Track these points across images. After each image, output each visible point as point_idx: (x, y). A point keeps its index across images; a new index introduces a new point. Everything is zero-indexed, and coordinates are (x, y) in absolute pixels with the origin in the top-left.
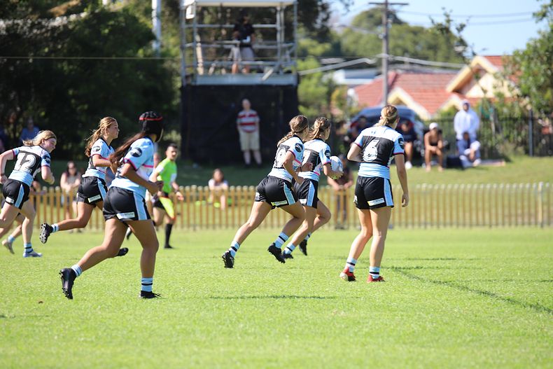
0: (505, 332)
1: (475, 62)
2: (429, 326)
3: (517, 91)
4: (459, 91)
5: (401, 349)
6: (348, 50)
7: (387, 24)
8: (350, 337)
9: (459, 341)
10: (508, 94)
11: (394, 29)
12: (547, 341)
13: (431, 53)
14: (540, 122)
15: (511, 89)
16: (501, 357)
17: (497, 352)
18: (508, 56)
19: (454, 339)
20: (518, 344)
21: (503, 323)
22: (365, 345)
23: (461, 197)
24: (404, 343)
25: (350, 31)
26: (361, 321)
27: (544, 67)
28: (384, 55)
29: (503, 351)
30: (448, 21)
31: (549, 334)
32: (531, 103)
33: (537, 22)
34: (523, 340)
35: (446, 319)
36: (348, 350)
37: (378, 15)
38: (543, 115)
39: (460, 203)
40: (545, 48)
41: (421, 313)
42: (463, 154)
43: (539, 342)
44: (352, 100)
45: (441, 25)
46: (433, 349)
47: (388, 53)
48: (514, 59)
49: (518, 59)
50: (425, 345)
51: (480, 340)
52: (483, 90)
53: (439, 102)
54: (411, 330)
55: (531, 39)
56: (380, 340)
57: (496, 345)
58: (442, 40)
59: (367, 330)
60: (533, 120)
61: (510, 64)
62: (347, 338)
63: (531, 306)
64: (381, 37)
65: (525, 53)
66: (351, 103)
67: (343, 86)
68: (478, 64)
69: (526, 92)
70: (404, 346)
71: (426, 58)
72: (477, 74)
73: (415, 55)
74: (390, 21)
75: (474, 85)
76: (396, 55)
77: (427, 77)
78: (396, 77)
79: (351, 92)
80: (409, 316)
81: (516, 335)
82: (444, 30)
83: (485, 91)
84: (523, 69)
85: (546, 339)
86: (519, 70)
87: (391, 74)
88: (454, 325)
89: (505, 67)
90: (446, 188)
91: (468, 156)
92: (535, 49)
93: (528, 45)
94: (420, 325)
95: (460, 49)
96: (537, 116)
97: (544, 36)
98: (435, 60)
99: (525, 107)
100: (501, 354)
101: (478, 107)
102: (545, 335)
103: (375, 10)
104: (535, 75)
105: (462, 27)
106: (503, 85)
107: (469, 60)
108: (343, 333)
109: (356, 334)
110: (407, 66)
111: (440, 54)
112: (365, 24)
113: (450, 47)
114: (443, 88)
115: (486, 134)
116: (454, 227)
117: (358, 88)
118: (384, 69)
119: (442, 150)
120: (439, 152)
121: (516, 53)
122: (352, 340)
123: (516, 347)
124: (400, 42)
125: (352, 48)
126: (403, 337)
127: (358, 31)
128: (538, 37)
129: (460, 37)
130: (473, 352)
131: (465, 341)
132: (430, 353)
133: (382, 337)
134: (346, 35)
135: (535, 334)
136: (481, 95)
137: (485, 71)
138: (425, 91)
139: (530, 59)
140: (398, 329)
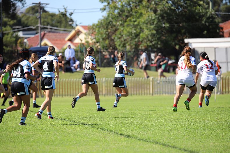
0: (90, 139)
1: (77, 28)
2: (59, 137)
3: (94, 40)
4: (71, 40)
5: (47, 147)
6: (24, 23)
7: (40, 12)
8: (26, 143)
9: (71, 143)
10: (90, 42)
11: (43, 15)
12: (106, 143)
13: (59, 24)
14: (104, 53)
15: (92, 40)
16: (88, 149)
17: (86, 147)
18: (90, 26)
19: (69, 143)
20: (95, 144)
21: (89, 136)
22: (32, 146)
23: (72, 84)
24: (48, 145)
25: (25, 15)
26: (30, 136)
27: (105, 31)
28: (39, 25)
29: (89, 147)
30: (66, 11)
31: (107, 140)
32: (100, 45)
33: (102, 12)
34: (97, 142)
35: (66, 134)
36: (24, 148)
37: (36, 8)
38: (105, 50)
39: (72, 86)
40: (105, 23)
41: (55, 132)
42: (73, 66)
43: (103, 143)
44: (26, 44)
45: (63, 13)
46: (60, 147)
47: (41, 24)
48: (93, 27)
49: (94, 27)
50: (57, 145)
51: (80, 143)
52: (80, 40)
53: (63, 45)
54: (51, 139)
55: (99, 19)
56: (38, 144)
57: (86, 145)
58: (63, 19)
59: (32, 140)
60: (101, 52)
61: (91, 29)
62: (24, 143)
63: (100, 129)
64: (38, 17)
65: (97, 25)
66: (26, 45)
67: (22, 38)
68: (78, 29)
69: (98, 41)
70: (48, 146)
71: (57, 27)
72: (78, 33)
73: (52, 25)
74: (42, 11)
75: (77, 38)
76: (44, 25)
77: (58, 34)
78: (44, 34)
79: (25, 40)
80: (50, 134)
81: (94, 140)
82: (64, 15)
83: (81, 40)
84: (97, 31)
85: (106, 142)
86: (95, 32)
87: (42, 33)
88: (69, 137)
89: (89, 30)
90: (66, 80)
91: (75, 67)
92: (101, 23)
93: (99, 22)
94: (55, 137)
95: (71, 23)
96: (102, 51)
97: (105, 18)
98: (61, 27)
99: (98, 47)
100: (88, 148)
101: (78, 47)
102: (106, 140)
103: (35, 6)
104: (101, 34)
105: (71, 14)
106: (88, 38)
107: (75, 27)
108: (22, 141)
109: (28, 141)
110: (49, 30)
111: (63, 25)
112: (31, 12)
113: (67, 22)
114: (64, 39)
115: (82, 58)
116: (69, 96)
117: (28, 39)
118: (39, 31)
119: (64, 64)
120: (62, 66)
121: (94, 25)
122: (26, 144)
123: (94, 145)
124: (46, 20)
125: (26, 22)
126: (48, 142)
127: (28, 15)
128: (102, 18)
129: (71, 18)
130: (77, 148)
131: (73, 143)
132: (59, 149)
133: (39, 142)
134: (23, 17)
135: (102, 140)
136: (80, 42)
137: (81, 32)
138: (57, 40)
139: (99, 27)
140: (46, 139)
